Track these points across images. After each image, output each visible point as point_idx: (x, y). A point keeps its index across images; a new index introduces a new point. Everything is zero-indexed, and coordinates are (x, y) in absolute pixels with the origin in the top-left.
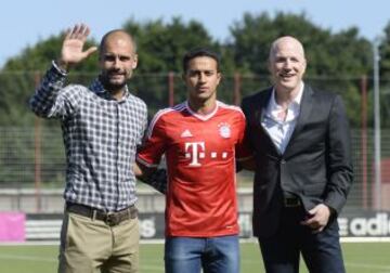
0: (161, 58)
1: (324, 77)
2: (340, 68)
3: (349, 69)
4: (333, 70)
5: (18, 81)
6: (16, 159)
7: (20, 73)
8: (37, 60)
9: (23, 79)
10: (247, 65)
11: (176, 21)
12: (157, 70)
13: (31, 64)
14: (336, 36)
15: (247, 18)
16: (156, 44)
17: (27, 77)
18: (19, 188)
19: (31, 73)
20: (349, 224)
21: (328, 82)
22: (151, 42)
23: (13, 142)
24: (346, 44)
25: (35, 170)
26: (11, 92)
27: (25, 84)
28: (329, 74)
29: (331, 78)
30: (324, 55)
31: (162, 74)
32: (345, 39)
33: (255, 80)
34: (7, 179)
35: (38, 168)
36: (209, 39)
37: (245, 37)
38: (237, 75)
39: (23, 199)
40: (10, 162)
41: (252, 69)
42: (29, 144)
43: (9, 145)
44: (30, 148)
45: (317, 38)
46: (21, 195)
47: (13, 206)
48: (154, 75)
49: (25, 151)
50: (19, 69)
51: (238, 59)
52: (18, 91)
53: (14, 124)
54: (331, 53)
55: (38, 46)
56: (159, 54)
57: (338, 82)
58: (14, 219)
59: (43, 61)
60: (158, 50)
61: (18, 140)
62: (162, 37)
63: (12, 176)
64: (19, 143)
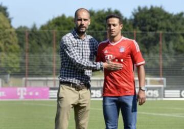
0: (103, 25)
1: (170, 32)
2: (176, 29)
3: (180, 29)
4: (173, 30)
5: (45, 34)
6: (44, 65)
7: (46, 31)
8: (53, 25)
9: (47, 33)
10: (138, 28)
11: (109, 10)
12: (101, 30)
13: (51, 27)
14: (175, 16)
15: (139, 9)
16: (101, 19)
17: (49, 32)
18: (46, 77)
19: (51, 31)
20: (181, 93)
21: (171, 35)
22: (99, 19)
23: (43, 59)
24: (178, 19)
25: (52, 70)
26: (43, 38)
27: (48, 35)
28: (171, 31)
29: (172, 33)
30: (169, 23)
31: (103, 31)
32: (178, 17)
33: (141, 34)
34: (41, 74)
35: (54, 69)
36: (123, 17)
37: (138, 16)
38: (135, 32)
39: (48, 82)
40: (42, 67)
41: (140, 29)
42: (50, 60)
43: (42, 60)
44: (50, 61)
45: (166, 17)
46: (47, 80)
47: (44, 84)
48: (100, 32)
49: (48, 62)
50: (46, 29)
51: (134, 25)
52: (45, 38)
53: (44, 51)
54: (172, 23)
55: (53, 20)
56: (102, 23)
57: (175, 35)
58: (45, 90)
59: (55, 26)
60: (102, 22)
61: (45, 58)
62: (103, 17)
63: (42, 72)
64: (46, 59)
